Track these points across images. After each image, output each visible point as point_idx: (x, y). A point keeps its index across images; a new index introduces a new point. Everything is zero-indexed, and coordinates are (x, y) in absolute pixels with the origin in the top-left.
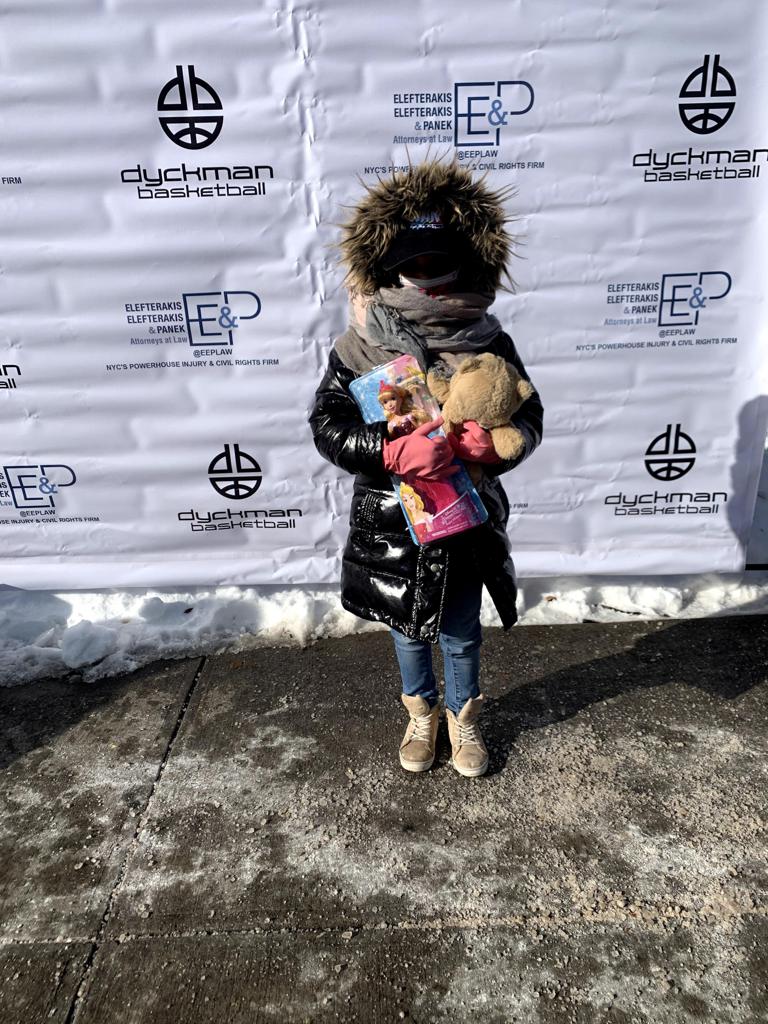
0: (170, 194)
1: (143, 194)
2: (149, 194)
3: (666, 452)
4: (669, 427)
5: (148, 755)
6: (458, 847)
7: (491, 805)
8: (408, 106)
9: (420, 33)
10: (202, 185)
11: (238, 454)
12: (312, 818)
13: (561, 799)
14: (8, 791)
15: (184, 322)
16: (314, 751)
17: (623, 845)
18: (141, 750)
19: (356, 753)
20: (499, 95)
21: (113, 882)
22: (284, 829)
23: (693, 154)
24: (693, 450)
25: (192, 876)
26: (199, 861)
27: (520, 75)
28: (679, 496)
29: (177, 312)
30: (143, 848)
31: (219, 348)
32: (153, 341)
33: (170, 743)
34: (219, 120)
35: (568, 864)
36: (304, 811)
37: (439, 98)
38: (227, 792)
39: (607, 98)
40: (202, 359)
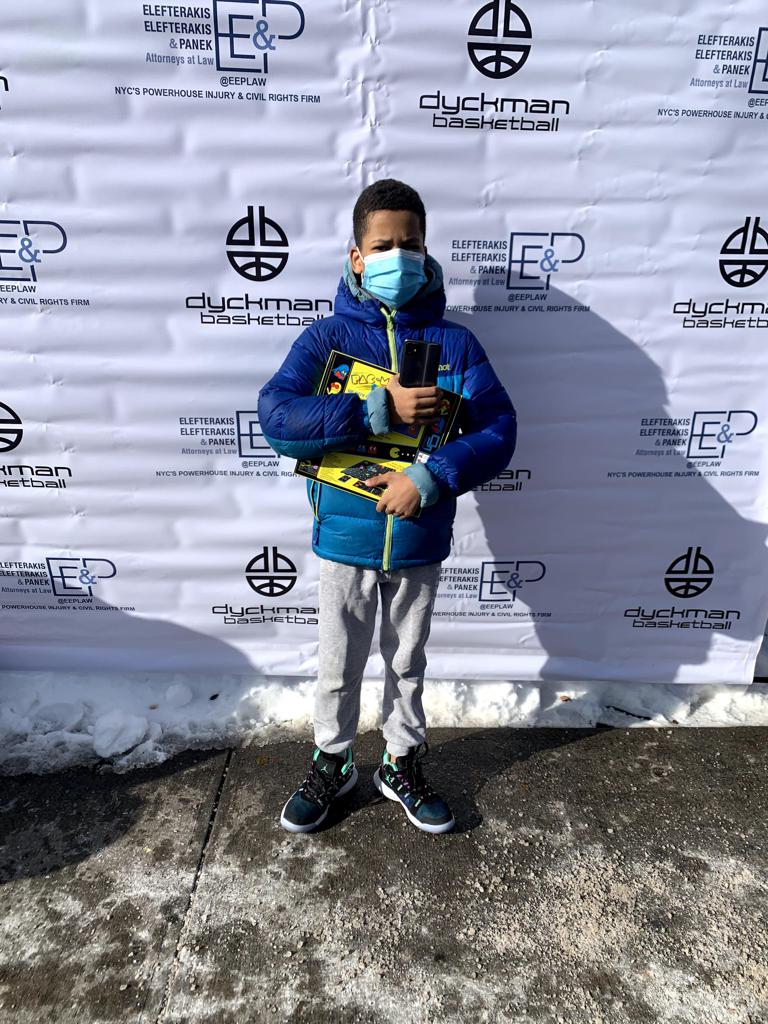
0: (232, 321)
1: (205, 320)
2: (211, 320)
3: (686, 572)
4: (690, 549)
5: (182, 862)
6: (488, 981)
7: (518, 934)
8: (466, 251)
9: (482, 186)
10: (263, 314)
11: (276, 556)
12: (346, 942)
13: (584, 930)
14: (48, 897)
15: (236, 437)
16: (345, 865)
17: (645, 987)
18: (176, 855)
19: (385, 868)
20: (552, 244)
21: (158, 1007)
22: (320, 954)
23: (729, 305)
24: (711, 571)
25: (235, 1004)
26: (239, 988)
27: (573, 228)
28: (694, 613)
29: (229, 427)
30: (184, 969)
31: (267, 460)
32: (203, 451)
33: (203, 848)
34: (284, 257)
35: (594, 1006)
36: (338, 933)
37: (496, 245)
38: (262, 907)
39: (653, 251)
40: (250, 469)
